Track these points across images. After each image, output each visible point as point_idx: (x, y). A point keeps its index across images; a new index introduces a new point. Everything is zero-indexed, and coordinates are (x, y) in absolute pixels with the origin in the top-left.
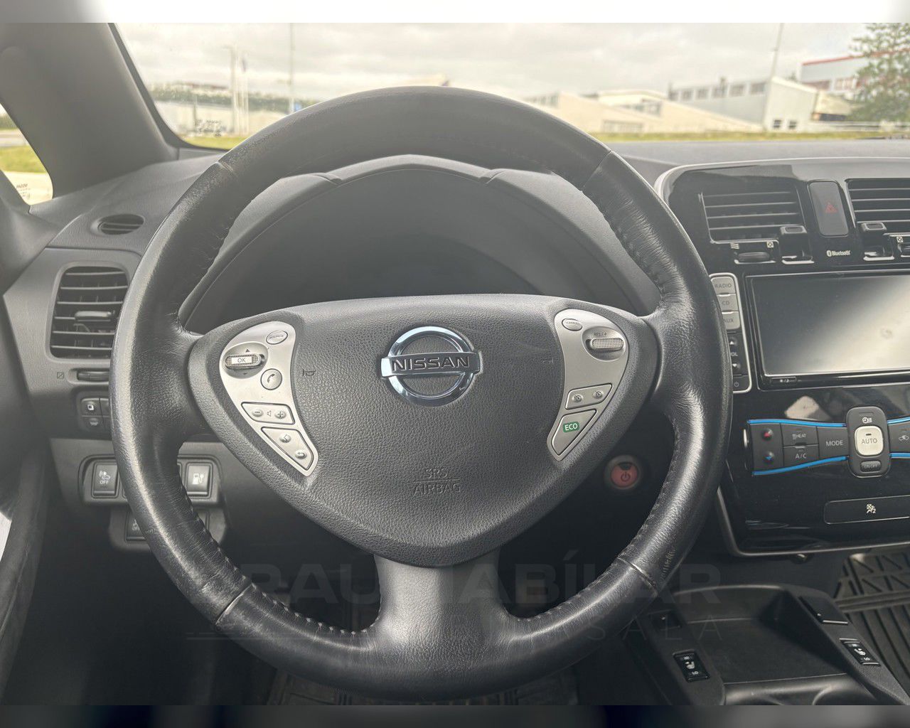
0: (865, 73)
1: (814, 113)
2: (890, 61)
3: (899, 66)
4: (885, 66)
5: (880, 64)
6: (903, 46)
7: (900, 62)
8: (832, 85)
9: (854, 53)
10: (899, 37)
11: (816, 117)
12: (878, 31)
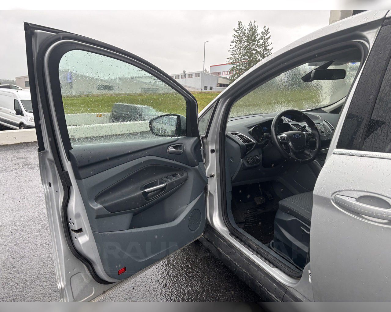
0: (232, 70)
1: (217, 84)
2: (240, 66)
3: (243, 67)
4: (238, 67)
5: (236, 67)
6: (243, 60)
7: (243, 66)
8: (221, 73)
9: (228, 63)
10: (242, 57)
11: (219, 85)
12: (234, 55)
